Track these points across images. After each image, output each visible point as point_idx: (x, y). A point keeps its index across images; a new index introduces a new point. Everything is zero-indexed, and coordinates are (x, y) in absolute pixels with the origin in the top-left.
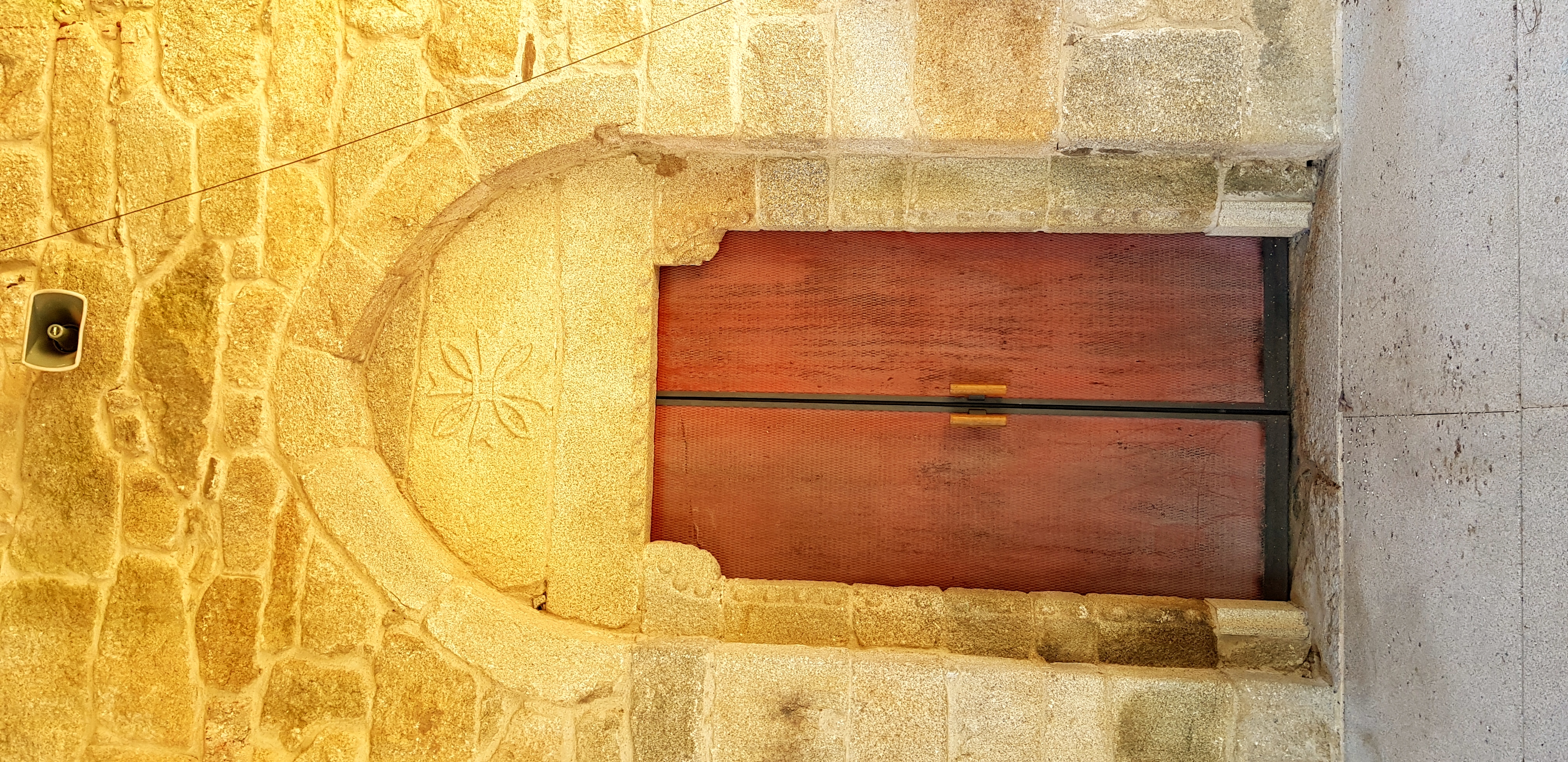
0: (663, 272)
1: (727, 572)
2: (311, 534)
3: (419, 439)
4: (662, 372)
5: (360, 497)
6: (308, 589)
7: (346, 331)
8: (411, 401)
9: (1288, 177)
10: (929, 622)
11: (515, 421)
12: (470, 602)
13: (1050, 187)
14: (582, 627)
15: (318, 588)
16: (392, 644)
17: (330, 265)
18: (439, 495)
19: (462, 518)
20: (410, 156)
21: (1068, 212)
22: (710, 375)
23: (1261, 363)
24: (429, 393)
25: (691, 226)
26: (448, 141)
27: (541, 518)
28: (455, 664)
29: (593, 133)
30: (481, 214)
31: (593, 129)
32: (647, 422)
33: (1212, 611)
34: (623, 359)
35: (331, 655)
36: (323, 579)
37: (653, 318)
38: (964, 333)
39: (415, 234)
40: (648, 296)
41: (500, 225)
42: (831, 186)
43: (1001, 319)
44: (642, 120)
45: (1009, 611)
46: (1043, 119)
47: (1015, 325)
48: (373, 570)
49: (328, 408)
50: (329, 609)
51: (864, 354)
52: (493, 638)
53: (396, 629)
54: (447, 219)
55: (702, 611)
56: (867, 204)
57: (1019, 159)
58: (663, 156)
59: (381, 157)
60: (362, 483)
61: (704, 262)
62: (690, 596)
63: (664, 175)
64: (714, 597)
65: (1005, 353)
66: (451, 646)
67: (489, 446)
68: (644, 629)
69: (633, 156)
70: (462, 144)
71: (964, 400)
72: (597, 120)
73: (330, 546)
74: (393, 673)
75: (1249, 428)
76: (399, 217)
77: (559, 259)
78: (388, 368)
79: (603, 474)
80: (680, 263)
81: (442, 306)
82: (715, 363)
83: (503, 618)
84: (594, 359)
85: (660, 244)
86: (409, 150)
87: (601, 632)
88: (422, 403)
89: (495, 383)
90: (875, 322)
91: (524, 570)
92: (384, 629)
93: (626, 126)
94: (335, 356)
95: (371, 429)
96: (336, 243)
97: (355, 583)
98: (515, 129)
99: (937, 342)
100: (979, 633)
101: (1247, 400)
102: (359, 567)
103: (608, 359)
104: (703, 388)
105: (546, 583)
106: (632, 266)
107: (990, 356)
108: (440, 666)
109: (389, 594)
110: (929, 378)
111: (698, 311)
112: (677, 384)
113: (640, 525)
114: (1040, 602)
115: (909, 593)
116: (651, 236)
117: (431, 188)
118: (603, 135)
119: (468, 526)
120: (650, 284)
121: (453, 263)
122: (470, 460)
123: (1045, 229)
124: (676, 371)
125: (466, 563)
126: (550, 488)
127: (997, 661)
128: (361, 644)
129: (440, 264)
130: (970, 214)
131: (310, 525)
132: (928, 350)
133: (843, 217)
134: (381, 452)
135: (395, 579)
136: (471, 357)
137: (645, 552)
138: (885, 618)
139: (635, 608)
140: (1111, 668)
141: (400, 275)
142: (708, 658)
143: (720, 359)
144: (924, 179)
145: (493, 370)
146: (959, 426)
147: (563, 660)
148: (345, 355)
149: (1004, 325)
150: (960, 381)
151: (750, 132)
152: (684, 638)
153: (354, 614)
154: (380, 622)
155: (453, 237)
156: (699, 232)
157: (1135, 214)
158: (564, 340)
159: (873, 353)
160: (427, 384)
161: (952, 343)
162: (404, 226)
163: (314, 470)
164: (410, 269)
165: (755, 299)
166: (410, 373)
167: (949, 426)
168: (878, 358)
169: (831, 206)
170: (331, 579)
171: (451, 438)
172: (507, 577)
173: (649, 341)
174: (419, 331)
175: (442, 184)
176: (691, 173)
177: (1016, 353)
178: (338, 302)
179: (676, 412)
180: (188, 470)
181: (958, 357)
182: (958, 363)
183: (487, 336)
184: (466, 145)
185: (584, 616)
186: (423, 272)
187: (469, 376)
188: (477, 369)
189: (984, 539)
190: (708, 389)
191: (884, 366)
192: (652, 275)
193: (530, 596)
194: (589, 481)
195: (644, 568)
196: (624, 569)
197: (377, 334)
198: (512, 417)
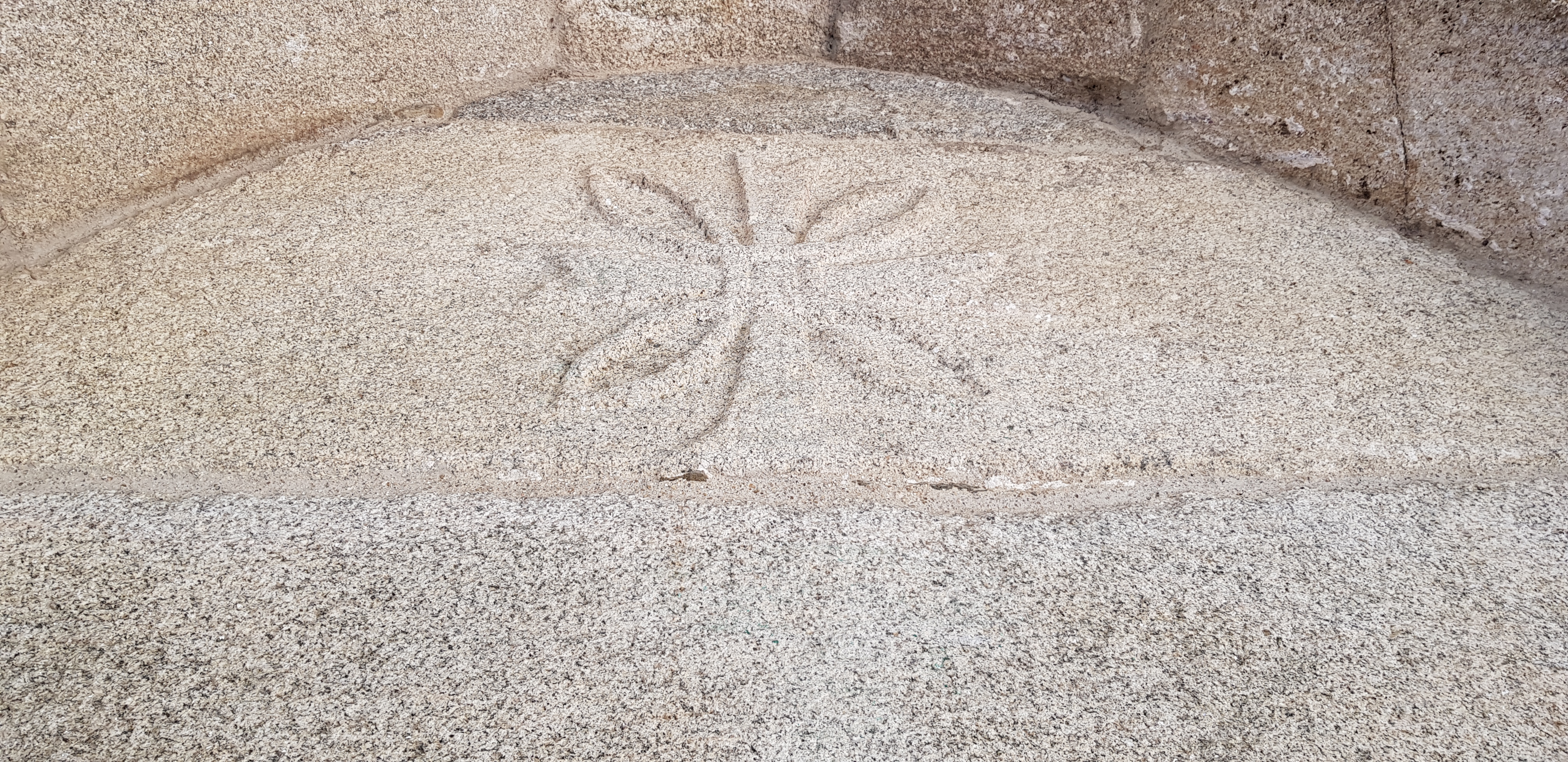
3: (582, 144)
41: (1439, 301)
81: (1059, 179)
89: (799, 302)
121: (1226, 200)
174: (956, 139)
187: (815, 239)
198: (656, 351)
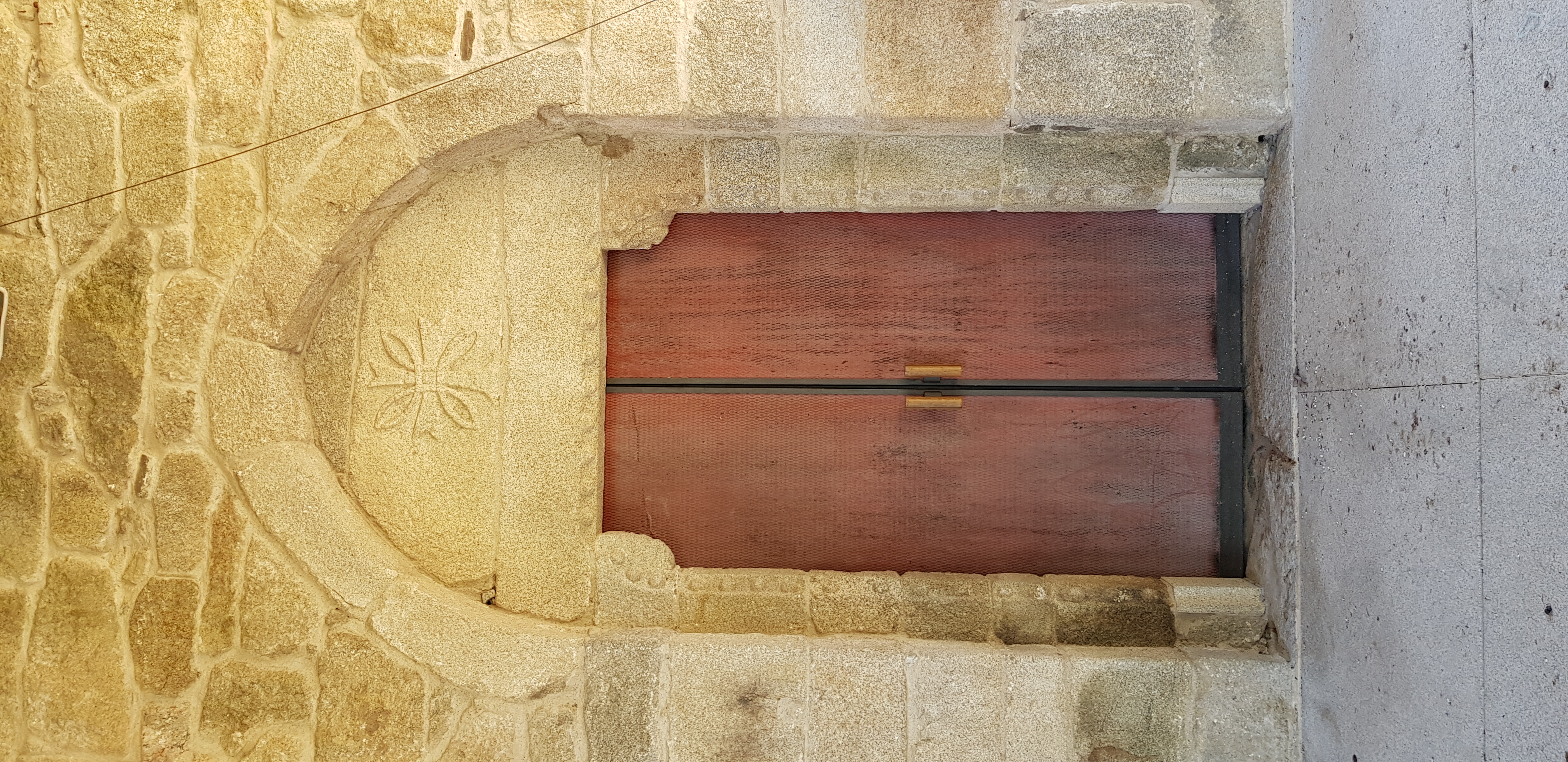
0: (612, 257)
1: (682, 561)
2: (250, 532)
3: (360, 432)
4: (611, 359)
5: (299, 493)
6: (247, 588)
7: (282, 321)
8: (351, 393)
9: (1240, 153)
10: (887, 607)
11: (460, 412)
12: (416, 599)
13: (1003, 166)
14: (532, 621)
15: (257, 588)
16: (336, 643)
17: (264, 253)
18: (382, 489)
19: (406, 513)
20: (345, 139)
21: (1021, 191)
22: (661, 361)
23: (1214, 339)
24: (370, 384)
25: (639, 209)
26: (385, 123)
27: (488, 511)
28: (402, 663)
29: (536, 113)
30: (421, 199)
31: (536, 109)
32: (597, 410)
33: (1169, 589)
34: (572, 346)
35: (272, 656)
36: (262, 578)
37: (601, 304)
38: (918, 314)
39: (352, 220)
40: (596, 281)
41: (441, 210)
42: (783, 167)
43: (955, 299)
44: (587, 99)
45: (966, 594)
46: (996, 96)
47: (970, 306)
48: (314, 568)
49: (265, 401)
50: (269, 608)
51: (818, 337)
52: (441, 635)
53: (339, 628)
54: (385, 204)
55: (657, 602)
56: (818, 184)
57: (972, 137)
58: (609, 137)
59: (315, 140)
60: (301, 478)
61: (653, 246)
62: (643, 586)
63: (611, 157)
64: (669, 588)
65: (961, 335)
66: (398, 644)
67: (433, 437)
68: (597, 622)
69: (579, 138)
70: (399, 126)
71: (919, 383)
72: (540, 100)
73: (269, 544)
74: (338, 673)
75: (1203, 405)
76: (335, 202)
77: (503, 244)
78: (327, 359)
79: (553, 464)
80: (629, 247)
81: (381, 294)
82: (666, 349)
83: (451, 614)
84: (541, 347)
85: (608, 228)
86: (345, 132)
87: (553, 625)
88: (363, 395)
89: (439, 373)
90: (828, 305)
91: (472, 564)
92: (327, 628)
93: (571, 106)
94: (271, 347)
95: (311, 422)
96: (270, 229)
97: (296, 581)
98: (455, 108)
99: (891, 324)
100: (938, 617)
101: (1201, 377)
102: (300, 565)
103: (556, 346)
104: (654, 375)
105: (495, 577)
106: (578, 250)
107: (944, 338)
108: (387, 665)
109: (332, 592)
110: (884, 360)
111: (648, 295)
112: (626, 371)
113: (592, 516)
114: (998, 584)
115: (866, 578)
116: (598, 220)
117: (368, 171)
118: (546, 115)
119: (413, 520)
120: (598, 269)
121: (393, 249)
122: (414, 453)
123: (998, 208)
124: (626, 358)
125: (412, 559)
126: (497, 480)
127: (956, 644)
128: (303, 644)
129: (379, 251)
130: (923, 193)
131: (248, 523)
132: (882, 332)
133: (795, 198)
134: (321, 446)
135: (338, 577)
136: (414, 347)
137: (597, 543)
138: (841, 604)
139: (587, 601)
140: (1069, 649)
141: (338, 262)
142: (663, 649)
143: (671, 345)
144: (876, 158)
145: (436, 360)
146: (915, 409)
147: (513, 655)
148: (281, 346)
149: (959, 306)
150: (915, 364)
151: (698, 111)
152: (638, 630)
153: (295, 613)
154: (323, 621)
155: (392, 223)
156: (647, 215)
157: (1088, 192)
158: (510, 328)
159: (826, 336)
160: (367, 375)
161: (907, 325)
162: (341, 212)
163: (251, 466)
164: (348, 256)
165: (706, 283)
166: (349, 364)
167: (905, 409)
168: (832, 342)
169: (783, 186)
170: (271, 577)
171: (393, 430)
172: (454, 572)
173: (597, 328)
174: (358, 320)
175: (380, 168)
176: (638, 154)
177: (971, 334)
178: (273, 291)
179: (626, 399)
180: (118, 468)
181: (913, 339)
182: (912, 345)
183: (430, 325)
184: (404, 127)
185: (535, 610)
186: (361, 259)
187: (412, 367)
188: (420, 359)
189: (940, 522)
190: (659, 375)
191: (839, 349)
192: (600, 259)
193: (478, 591)
194: (538, 472)
195: (596, 559)
196: (576, 561)
197: (314, 324)
198: (457, 408)
